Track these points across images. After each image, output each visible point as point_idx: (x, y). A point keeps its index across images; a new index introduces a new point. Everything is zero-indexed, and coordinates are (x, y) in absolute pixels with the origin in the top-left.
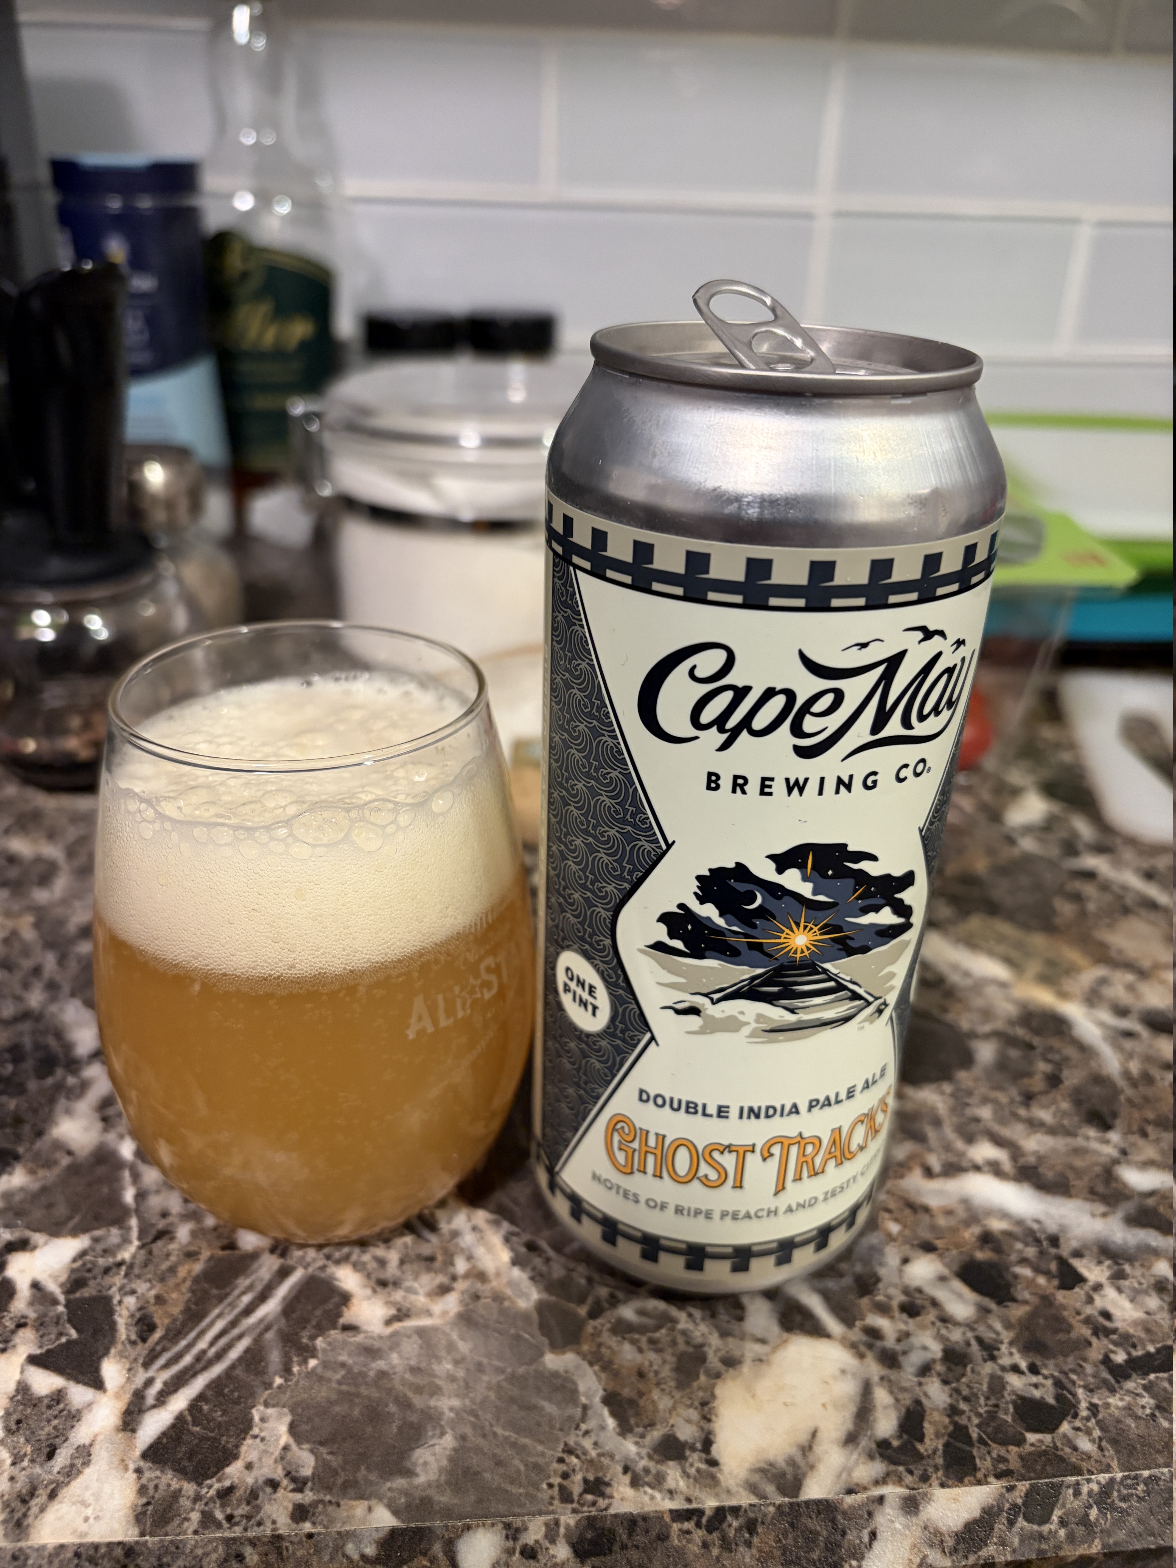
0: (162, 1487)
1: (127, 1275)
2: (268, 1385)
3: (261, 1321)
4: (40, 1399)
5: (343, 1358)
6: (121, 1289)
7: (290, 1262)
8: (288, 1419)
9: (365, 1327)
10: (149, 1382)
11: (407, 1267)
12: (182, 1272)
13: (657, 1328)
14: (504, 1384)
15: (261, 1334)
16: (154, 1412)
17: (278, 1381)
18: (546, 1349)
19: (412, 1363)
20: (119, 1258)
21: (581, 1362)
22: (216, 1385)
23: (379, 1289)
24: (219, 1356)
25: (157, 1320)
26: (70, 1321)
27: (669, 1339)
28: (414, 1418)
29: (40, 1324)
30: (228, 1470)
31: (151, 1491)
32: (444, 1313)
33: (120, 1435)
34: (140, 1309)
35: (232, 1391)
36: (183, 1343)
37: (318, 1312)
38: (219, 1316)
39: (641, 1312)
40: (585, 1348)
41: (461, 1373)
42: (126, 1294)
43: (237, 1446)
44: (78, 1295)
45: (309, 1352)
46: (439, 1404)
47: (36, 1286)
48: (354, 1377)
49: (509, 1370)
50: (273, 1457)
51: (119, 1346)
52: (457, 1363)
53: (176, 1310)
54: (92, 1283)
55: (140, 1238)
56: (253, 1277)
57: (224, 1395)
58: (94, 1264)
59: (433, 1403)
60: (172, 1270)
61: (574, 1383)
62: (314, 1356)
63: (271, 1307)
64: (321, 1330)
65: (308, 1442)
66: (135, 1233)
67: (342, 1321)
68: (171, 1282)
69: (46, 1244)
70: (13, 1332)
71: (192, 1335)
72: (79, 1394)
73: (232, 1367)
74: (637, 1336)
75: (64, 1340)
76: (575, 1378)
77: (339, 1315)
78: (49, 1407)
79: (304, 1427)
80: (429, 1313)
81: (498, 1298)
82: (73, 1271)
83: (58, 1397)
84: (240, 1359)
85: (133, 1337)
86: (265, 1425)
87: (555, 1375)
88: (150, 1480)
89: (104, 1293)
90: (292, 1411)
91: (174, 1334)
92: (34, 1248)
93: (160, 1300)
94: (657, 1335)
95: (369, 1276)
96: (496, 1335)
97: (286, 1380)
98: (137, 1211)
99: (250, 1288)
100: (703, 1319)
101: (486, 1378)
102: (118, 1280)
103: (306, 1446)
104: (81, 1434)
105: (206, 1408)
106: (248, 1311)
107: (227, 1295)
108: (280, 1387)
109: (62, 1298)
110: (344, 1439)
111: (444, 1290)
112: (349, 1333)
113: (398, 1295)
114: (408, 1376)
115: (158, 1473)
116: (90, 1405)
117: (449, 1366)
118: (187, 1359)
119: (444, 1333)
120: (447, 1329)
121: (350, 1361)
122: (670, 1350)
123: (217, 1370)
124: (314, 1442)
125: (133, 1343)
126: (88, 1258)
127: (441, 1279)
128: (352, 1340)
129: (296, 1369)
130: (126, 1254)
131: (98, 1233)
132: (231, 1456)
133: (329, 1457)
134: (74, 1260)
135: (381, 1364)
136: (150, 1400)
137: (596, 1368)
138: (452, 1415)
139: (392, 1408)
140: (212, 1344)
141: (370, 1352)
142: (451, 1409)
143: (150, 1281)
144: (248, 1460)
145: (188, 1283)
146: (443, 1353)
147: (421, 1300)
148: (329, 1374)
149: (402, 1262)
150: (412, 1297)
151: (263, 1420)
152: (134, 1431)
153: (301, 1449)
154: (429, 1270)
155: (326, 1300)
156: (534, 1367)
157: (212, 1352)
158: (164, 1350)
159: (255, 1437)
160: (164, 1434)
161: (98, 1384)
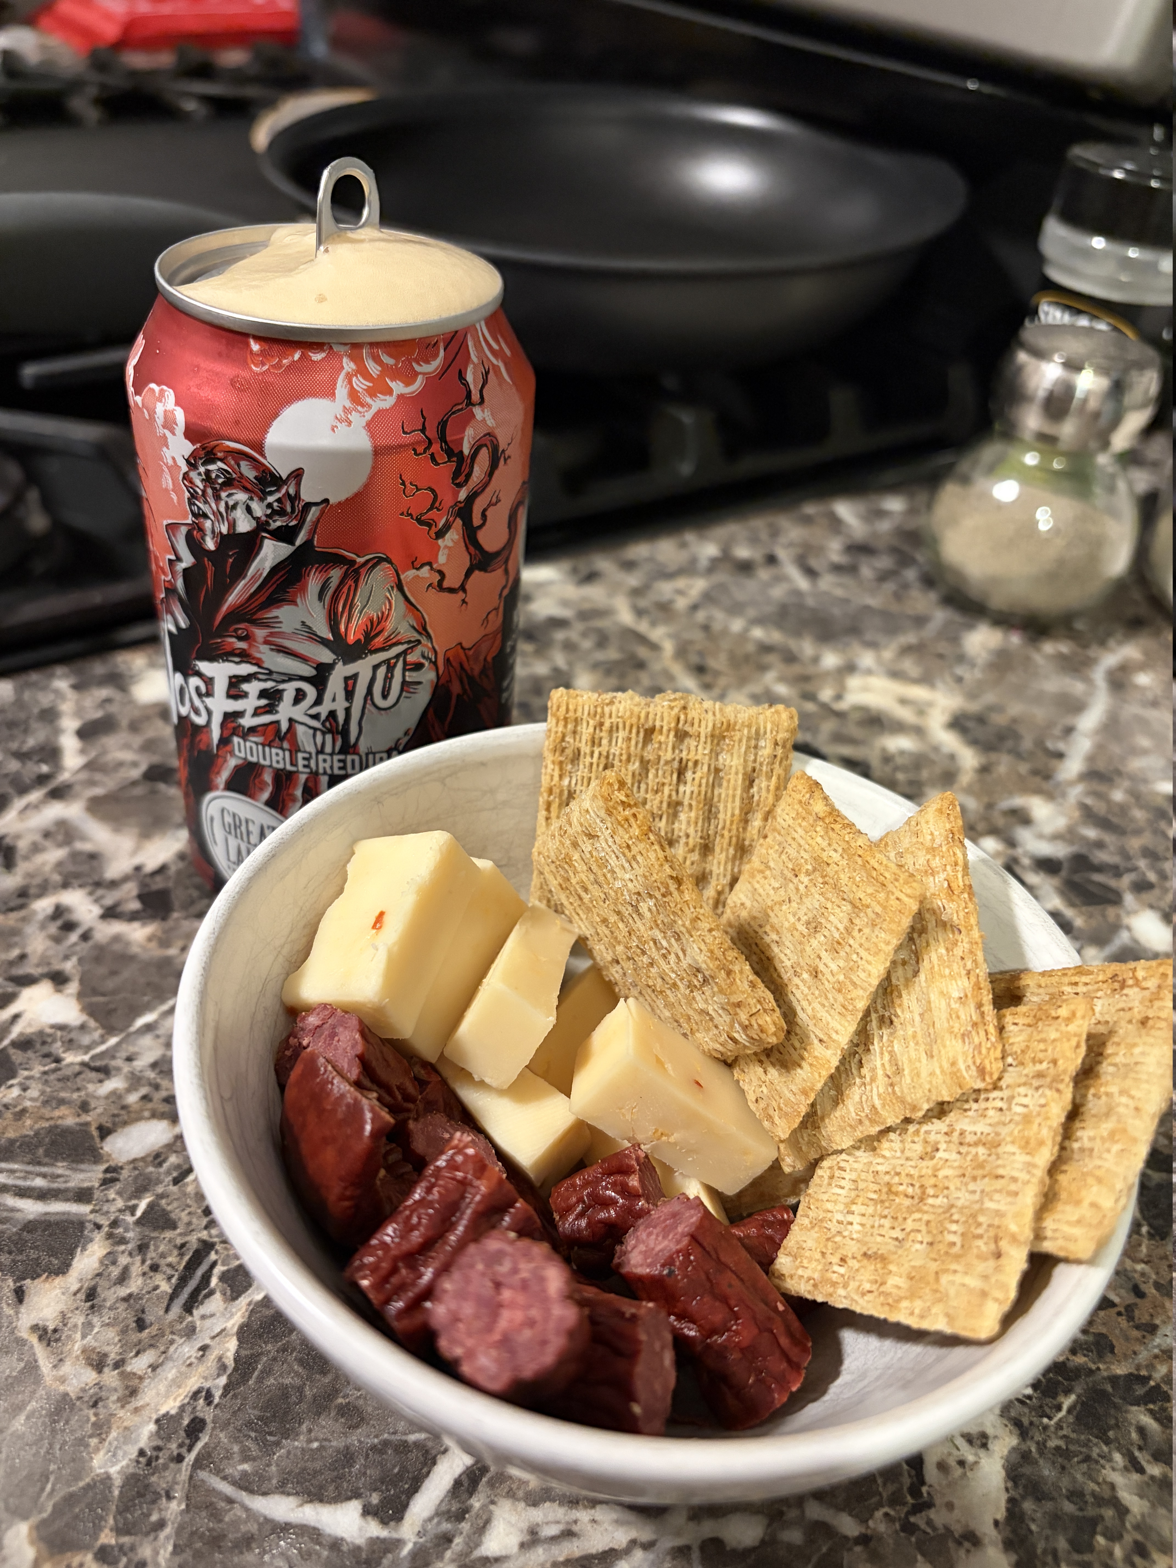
1: (45, 1073)
3: (13, 1210)
6: (27, 1078)
7: (97, 1194)
9: (24, 1308)
11: (122, 1306)
12: (62, 1111)
18: (35, 1519)
20: (65, 1055)
23: (81, 1296)
32: (63, 1380)
34: (9, 1103)
37: (34, 1255)
38: (13, 1172)
42: (22, 1085)
44: (13, 1051)
47: (16, 1017)
53: (11, 1134)
54: (30, 1054)
55: (93, 1058)
56: (68, 1172)
58: (53, 1042)
60: (62, 1102)
63: (31, 1208)
64: (11, 1269)
66: (100, 1049)
67: (28, 1282)
68: (46, 1111)
69: (71, 995)
77: (35, 1277)
80: (59, 1363)
81: (101, 1429)
82: (41, 1032)
89: (20, 1068)
92: (59, 991)
93: (21, 1114)
95: (99, 1275)
96: (43, 1450)
98: (128, 1036)
99: (55, 1177)
102: (39, 1069)
106: (23, 1193)
107: (39, 1163)
109: (6, 1042)
111: (98, 1363)
112: (13, 1299)
113: (78, 1319)
119: (34, 1392)
120: (41, 1393)
126: (59, 1033)
127: (113, 1350)
130: (71, 1058)
131: (92, 1023)
134: (53, 1026)
143: (43, 1093)
145: (46, 1124)
147: (77, 1345)
149: (127, 1299)
150: (78, 1335)
154: (124, 1332)
155: (53, 1255)
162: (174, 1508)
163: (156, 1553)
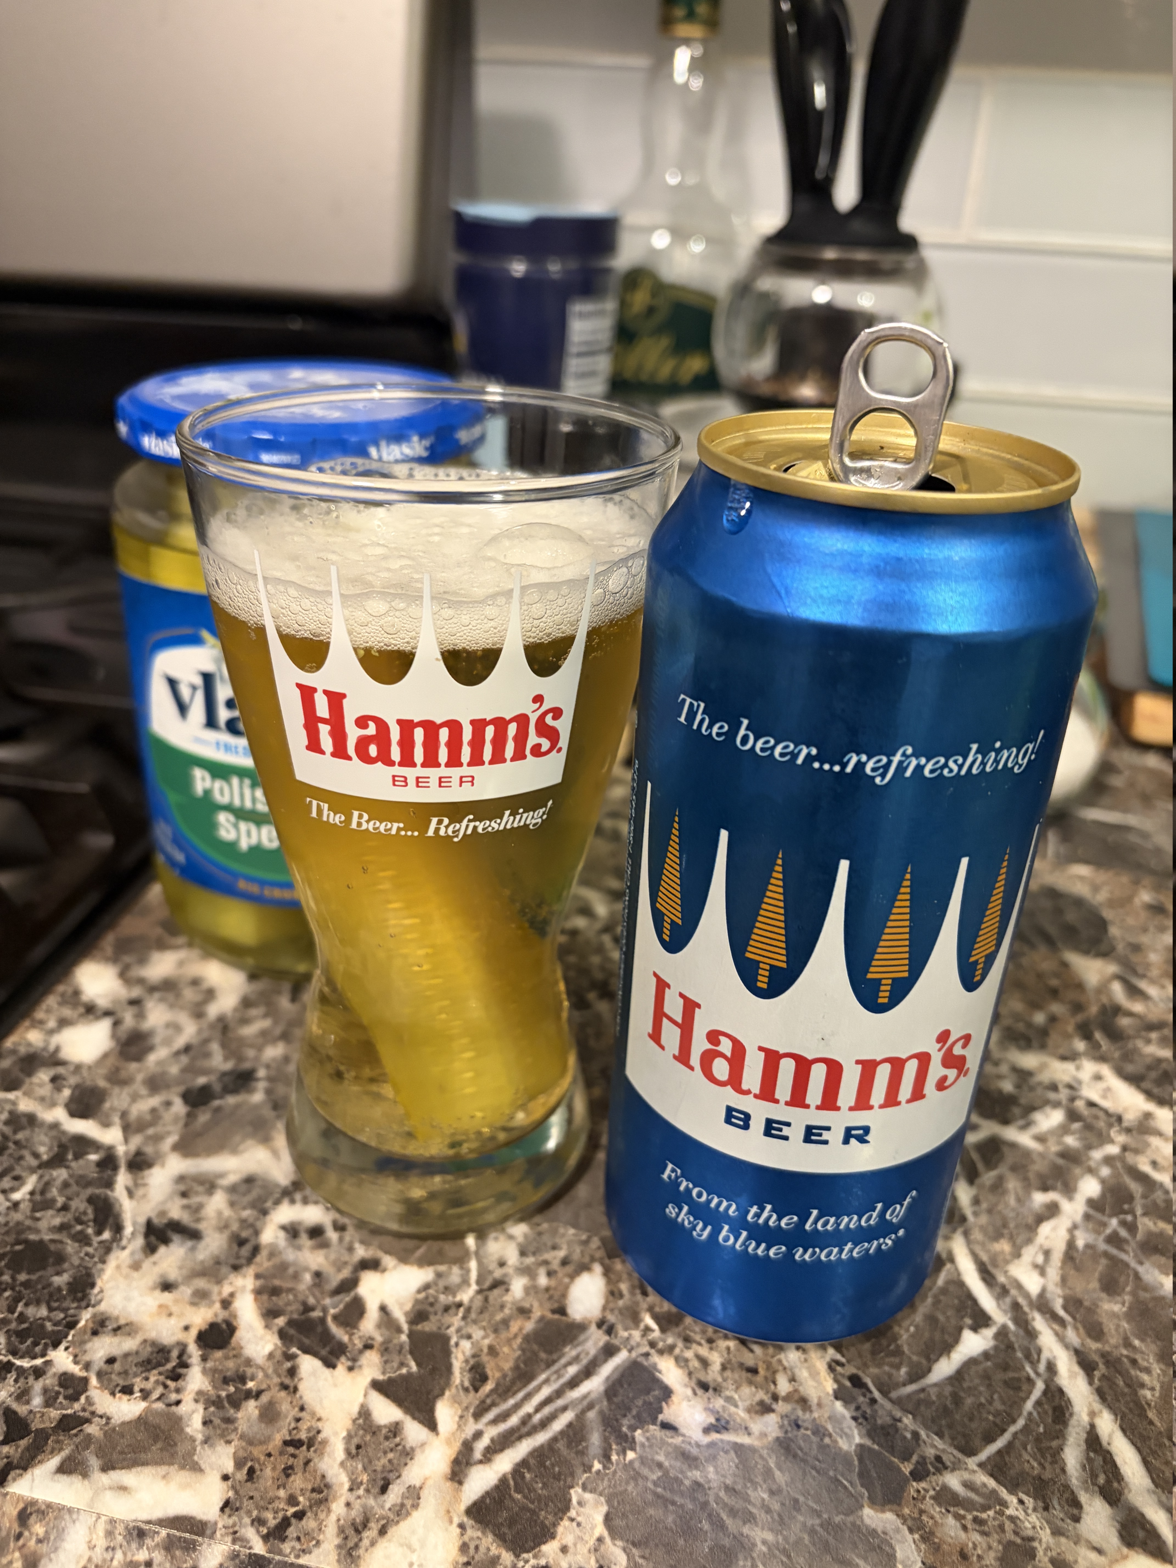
0: (482, 1549)
1: (464, 1318)
2: (588, 1468)
3: (585, 1397)
4: (379, 1428)
5: (661, 1458)
6: (458, 1331)
7: (616, 1342)
8: (604, 1509)
9: (683, 1430)
10: (478, 1435)
11: (728, 1373)
12: (515, 1327)
13: (985, 1508)
14: (818, 1529)
15: (583, 1412)
16: (480, 1467)
17: (597, 1466)
18: (866, 1501)
19: (728, 1482)
20: (458, 1298)
21: (901, 1526)
22: (539, 1454)
23: (700, 1392)
24: (544, 1424)
25: (489, 1373)
26: (411, 1352)
27: (996, 1523)
28: (726, 1542)
29: (385, 1350)
30: (545, 1548)
31: (472, 1551)
32: (763, 1435)
33: (449, 1484)
34: (474, 1356)
35: (553, 1465)
36: (511, 1402)
37: (639, 1402)
38: (547, 1381)
39: (967, 1485)
40: (906, 1511)
41: (776, 1506)
42: (462, 1337)
43: (555, 1525)
44: (419, 1327)
45: (628, 1443)
46: (752, 1534)
47: (383, 1309)
48: (669, 1481)
49: (825, 1516)
50: (588, 1546)
51: (453, 1390)
52: (772, 1493)
53: (507, 1366)
54: (433, 1318)
55: (478, 1282)
56: (579, 1349)
57: (545, 1467)
58: (436, 1299)
59: (746, 1530)
60: (506, 1323)
61: (892, 1547)
62: (633, 1449)
63: (594, 1385)
64: (640, 1423)
65: (622, 1539)
66: (474, 1275)
67: (661, 1417)
68: (504, 1335)
69: (395, 1267)
70: (361, 1352)
71: (520, 1395)
72: (414, 1431)
73: (555, 1439)
74: (962, 1512)
75: (404, 1371)
76: (893, 1542)
77: (660, 1410)
78: (387, 1438)
79: (618, 1522)
80: (748, 1431)
81: (819, 1431)
82: (417, 1302)
83: (395, 1429)
84: (562, 1433)
85: (467, 1384)
86: (582, 1509)
87: (873, 1532)
88: (471, 1539)
89: (443, 1331)
90: (609, 1502)
91: (504, 1391)
92: (384, 1270)
93: (492, 1351)
94: (984, 1516)
95: (690, 1374)
96: (814, 1473)
97: (605, 1467)
98: (477, 1253)
99: (576, 1359)
100: (1035, 1510)
101: (801, 1518)
102: (456, 1320)
103: (619, 1543)
104: (413, 1474)
105: (528, 1476)
106: (573, 1383)
107: (554, 1362)
108: (598, 1472)
109: (405, 1327)
110: (657, 1545)
111: (764, 1409)
112: (669, 1433)
113: (719, 1403)
114: (722, 1494)
115: (479, 1534)
116: (423, 1445)
117: (765, 1496)
118: (514, 1420)
119: (761, 1457)
120: (765, 1453)
121: (667, 1464)
122: (996, 1536)
123: (541, 1438)
124: (627, 1541)
125: (466, 1390)
126: (431, 1291)
127: (761, 1395)
128: (670, 1440)
129: (614, 1457)
130: (466, 1296)
131: (442, 1268)
132: (547, 1534)
133: (641, 1561)
134: (419, 1291)
135: (696, 1475)
136: (478, 1455)
137: (916, 1536)
138: (764, 1549)
139: (706, 1525)
140: (538, 1410)
141: (688, 1458)
142: (764, 1542)
143: (484, 1328)
144: (564, 1542)
145: (519, 1340)
146: (759, 1479)
147: (741, 1413)
148: (645, 1471)
149: (724, 1368)
150: (733, 1409)
151: (580, 1503)
152: (460, 1483)
153: (615, 1545)
154: (750, 1383)
155: (648, 1392)
156: (850, 1519)
157: (537, 1418)
158: (494, 1404)
159: (572, 1520)
160: (487, 1493)
161: (432, 1425)
162: (907, 1420)
163: (933, 1446)
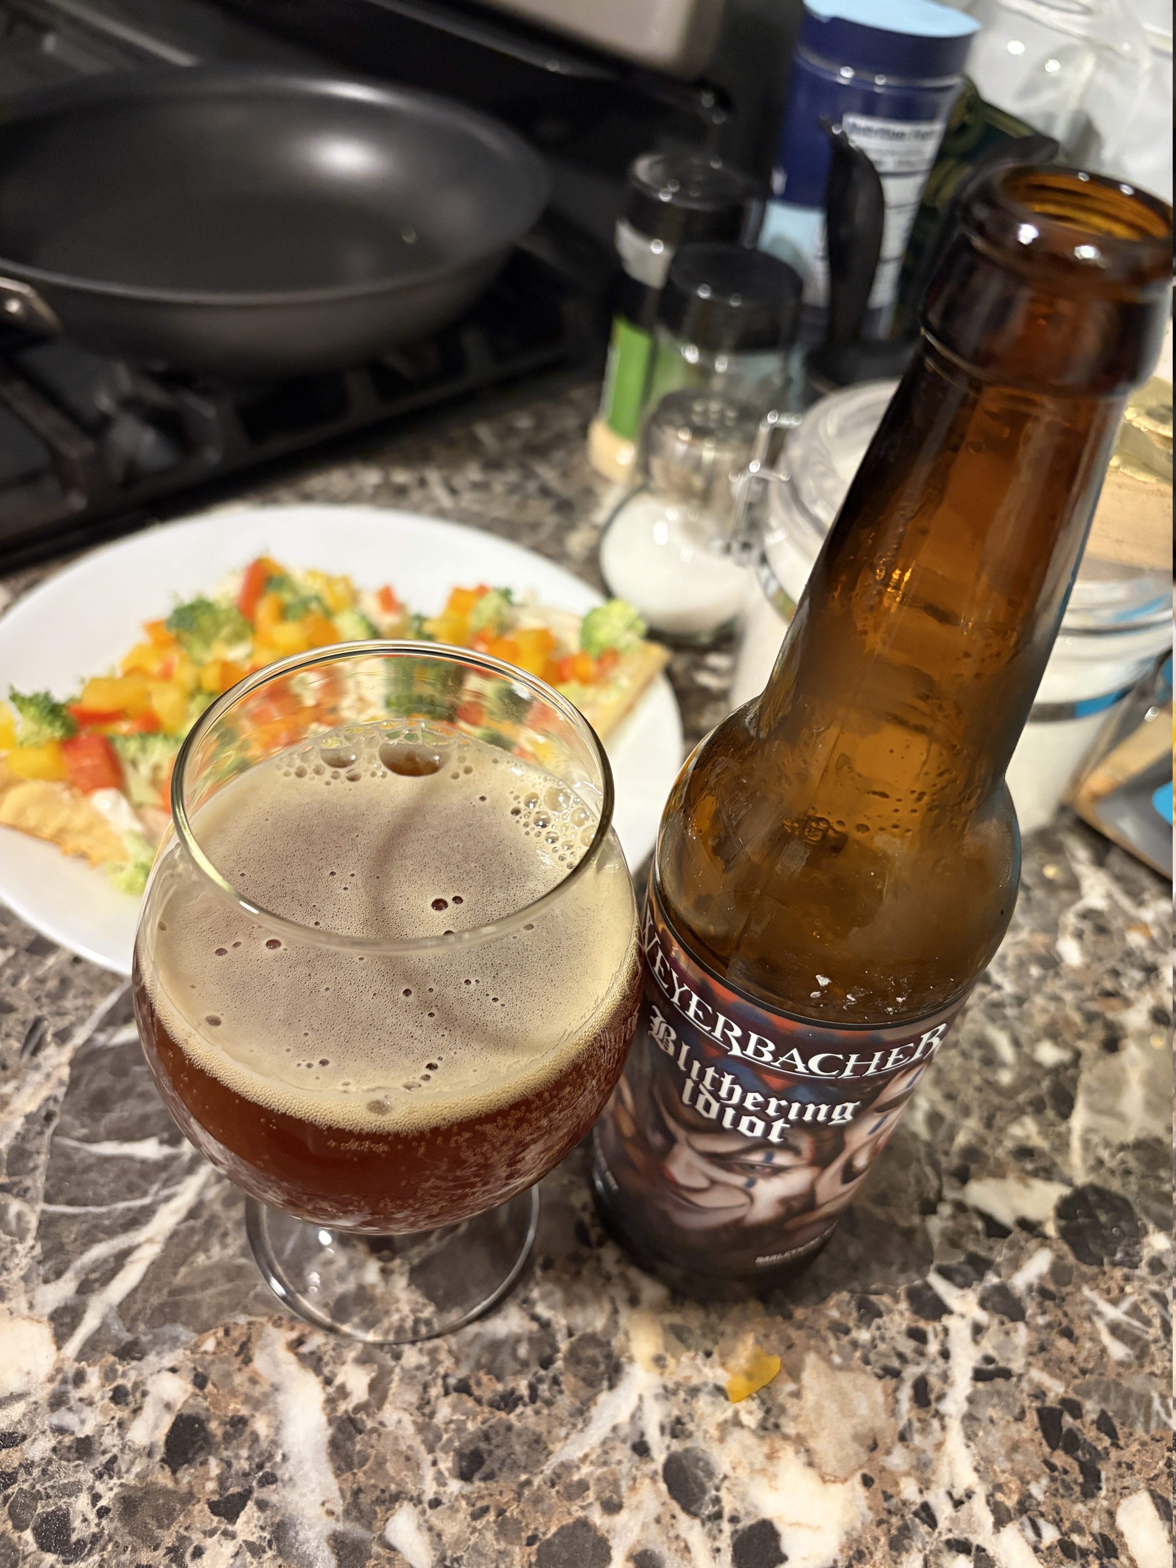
162: (42, 1159)
163: (35, 1181)
